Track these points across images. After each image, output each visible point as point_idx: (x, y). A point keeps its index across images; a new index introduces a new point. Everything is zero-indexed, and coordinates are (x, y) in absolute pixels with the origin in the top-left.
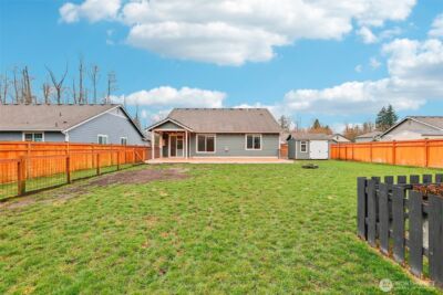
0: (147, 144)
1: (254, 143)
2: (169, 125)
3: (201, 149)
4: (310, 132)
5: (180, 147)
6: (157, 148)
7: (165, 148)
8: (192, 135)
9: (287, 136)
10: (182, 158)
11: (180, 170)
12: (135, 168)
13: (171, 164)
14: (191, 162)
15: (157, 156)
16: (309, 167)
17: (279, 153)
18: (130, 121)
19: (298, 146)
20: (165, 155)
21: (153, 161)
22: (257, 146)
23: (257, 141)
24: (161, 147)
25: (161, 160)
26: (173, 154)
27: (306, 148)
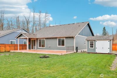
8: (37, 39)
10: (35, 50)
22: (63, 44)
26: (32, 48)
27: (94, 46)
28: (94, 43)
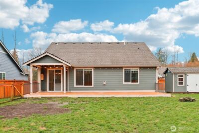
0: (25, 79)
1: (131, 77)
2: (47, 59)
3: (79, 82)
4: (187, 65)
5: (59, 81)
6: (35, 82)
7: (43, 82)
8: (70, 69)
9: (164, 69)
10: (60, 92)
11: (58, 105)
12: (14, 102)
13: (49, 98)
14: (69, 96)
15: (35, 91)
16: (186, 101)
17: (157, 87)
18: (9, 55)
19: (175, 79)
20: (44, 89)
21: (31, 95)
22: (135, 80)
23: (135, 74)
24: (39, 81)
25: (39, 95)
26: (51, 88)
27: (184, 81)
28: (184, 78)
